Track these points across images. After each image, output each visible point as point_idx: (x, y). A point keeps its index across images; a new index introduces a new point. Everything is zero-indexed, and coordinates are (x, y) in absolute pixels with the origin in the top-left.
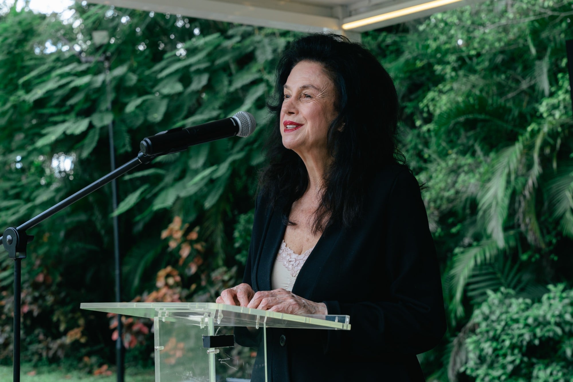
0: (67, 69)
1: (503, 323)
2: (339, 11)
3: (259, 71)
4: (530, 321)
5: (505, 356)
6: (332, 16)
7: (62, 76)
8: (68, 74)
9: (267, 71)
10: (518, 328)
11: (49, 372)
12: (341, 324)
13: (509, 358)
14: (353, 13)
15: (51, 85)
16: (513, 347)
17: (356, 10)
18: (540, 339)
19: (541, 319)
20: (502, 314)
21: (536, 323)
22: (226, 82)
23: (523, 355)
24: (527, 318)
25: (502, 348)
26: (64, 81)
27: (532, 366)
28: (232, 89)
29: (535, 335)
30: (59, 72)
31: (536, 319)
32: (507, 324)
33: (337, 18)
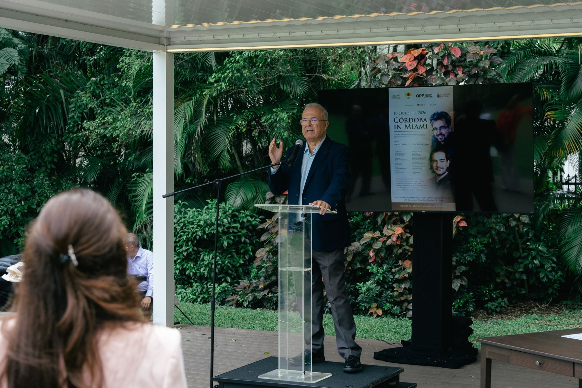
1: (182, 225)
4: (202, 223)
5: (181, 247)
10: (193, 228)
13: (184, 248)
16: (187, 241)
18: (207, 235)
19: (209, 222)
20: (181, 218)
21: (205, 224)
23: (194, 246)
24: (200, 221)
25: (179, 241)
27: (199, 252)
29: (204, 232)
31: (205, 222)
32: (184, 225)
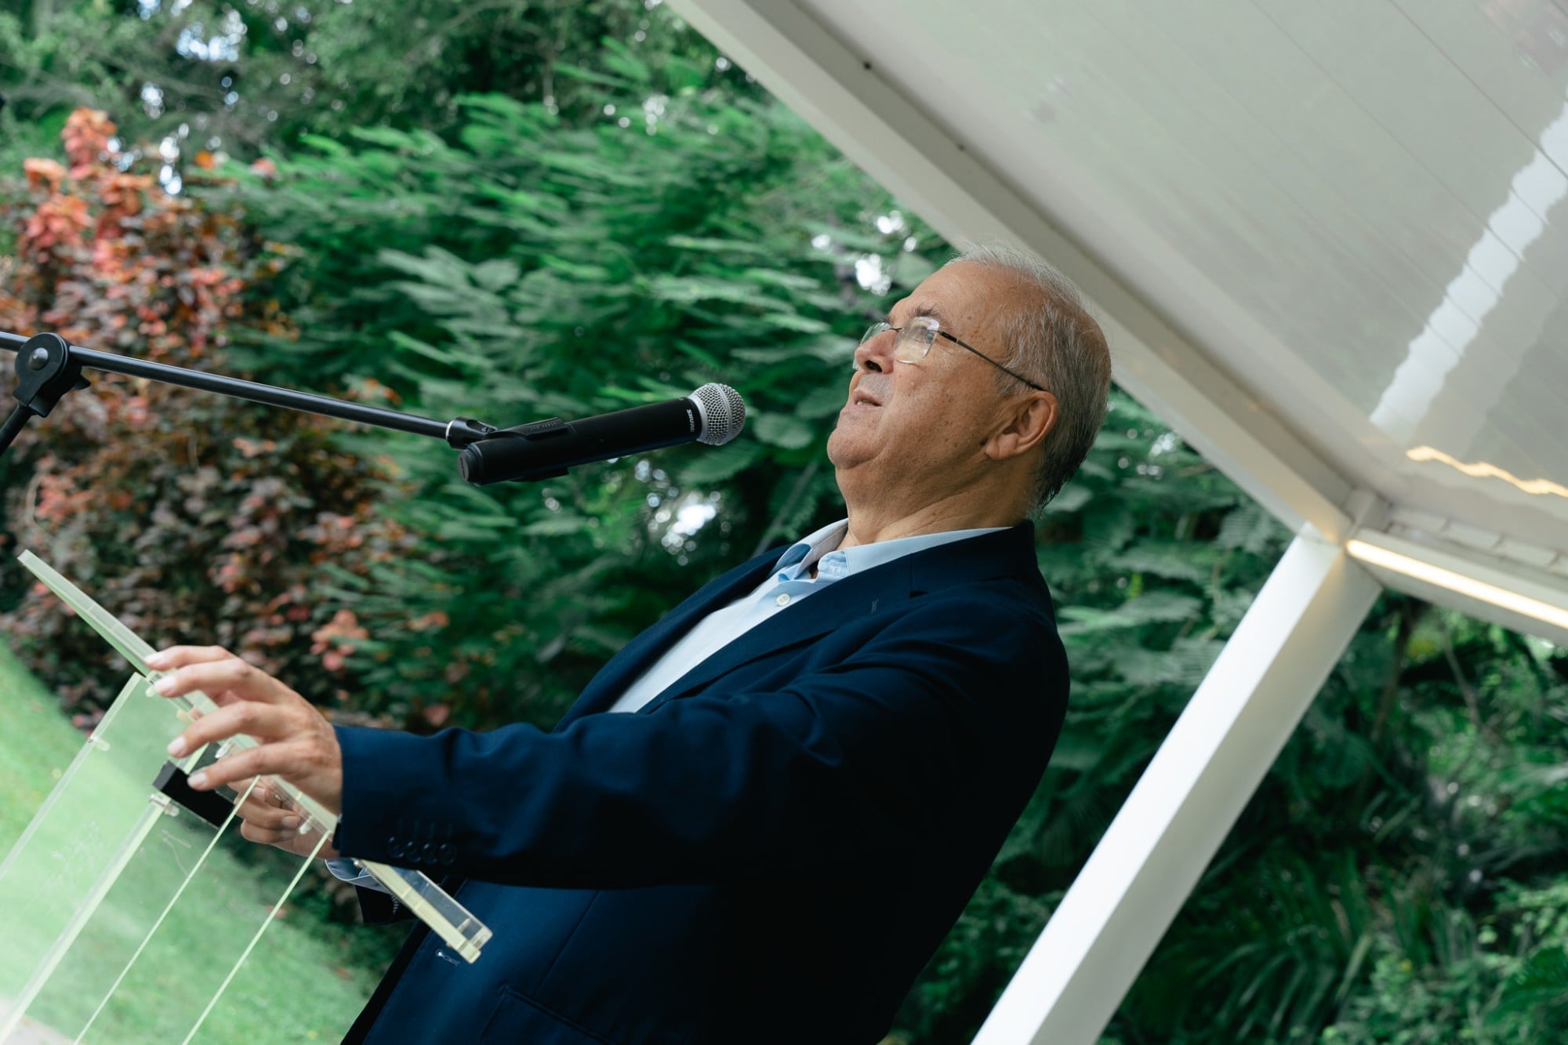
0: (790, 281)
2: (1365, 504)
3: (1209, 568)
6: (1343, 506)
7: (768, 290)
8: (784, 295)
9: (1224, 580)
11: (313, 934)
12: (463, 939)
14: (1396, 529)
15: (731, 292)
17: (1405, 527)
22: (1117, 541)
26: (761, 301)
28: (1119, 564)
30: (768, 276)
33: (1351, 516)
